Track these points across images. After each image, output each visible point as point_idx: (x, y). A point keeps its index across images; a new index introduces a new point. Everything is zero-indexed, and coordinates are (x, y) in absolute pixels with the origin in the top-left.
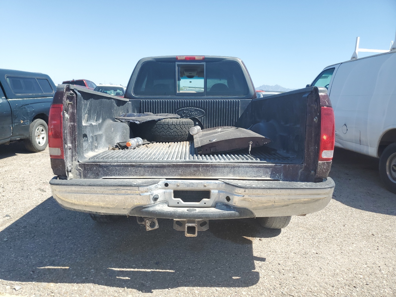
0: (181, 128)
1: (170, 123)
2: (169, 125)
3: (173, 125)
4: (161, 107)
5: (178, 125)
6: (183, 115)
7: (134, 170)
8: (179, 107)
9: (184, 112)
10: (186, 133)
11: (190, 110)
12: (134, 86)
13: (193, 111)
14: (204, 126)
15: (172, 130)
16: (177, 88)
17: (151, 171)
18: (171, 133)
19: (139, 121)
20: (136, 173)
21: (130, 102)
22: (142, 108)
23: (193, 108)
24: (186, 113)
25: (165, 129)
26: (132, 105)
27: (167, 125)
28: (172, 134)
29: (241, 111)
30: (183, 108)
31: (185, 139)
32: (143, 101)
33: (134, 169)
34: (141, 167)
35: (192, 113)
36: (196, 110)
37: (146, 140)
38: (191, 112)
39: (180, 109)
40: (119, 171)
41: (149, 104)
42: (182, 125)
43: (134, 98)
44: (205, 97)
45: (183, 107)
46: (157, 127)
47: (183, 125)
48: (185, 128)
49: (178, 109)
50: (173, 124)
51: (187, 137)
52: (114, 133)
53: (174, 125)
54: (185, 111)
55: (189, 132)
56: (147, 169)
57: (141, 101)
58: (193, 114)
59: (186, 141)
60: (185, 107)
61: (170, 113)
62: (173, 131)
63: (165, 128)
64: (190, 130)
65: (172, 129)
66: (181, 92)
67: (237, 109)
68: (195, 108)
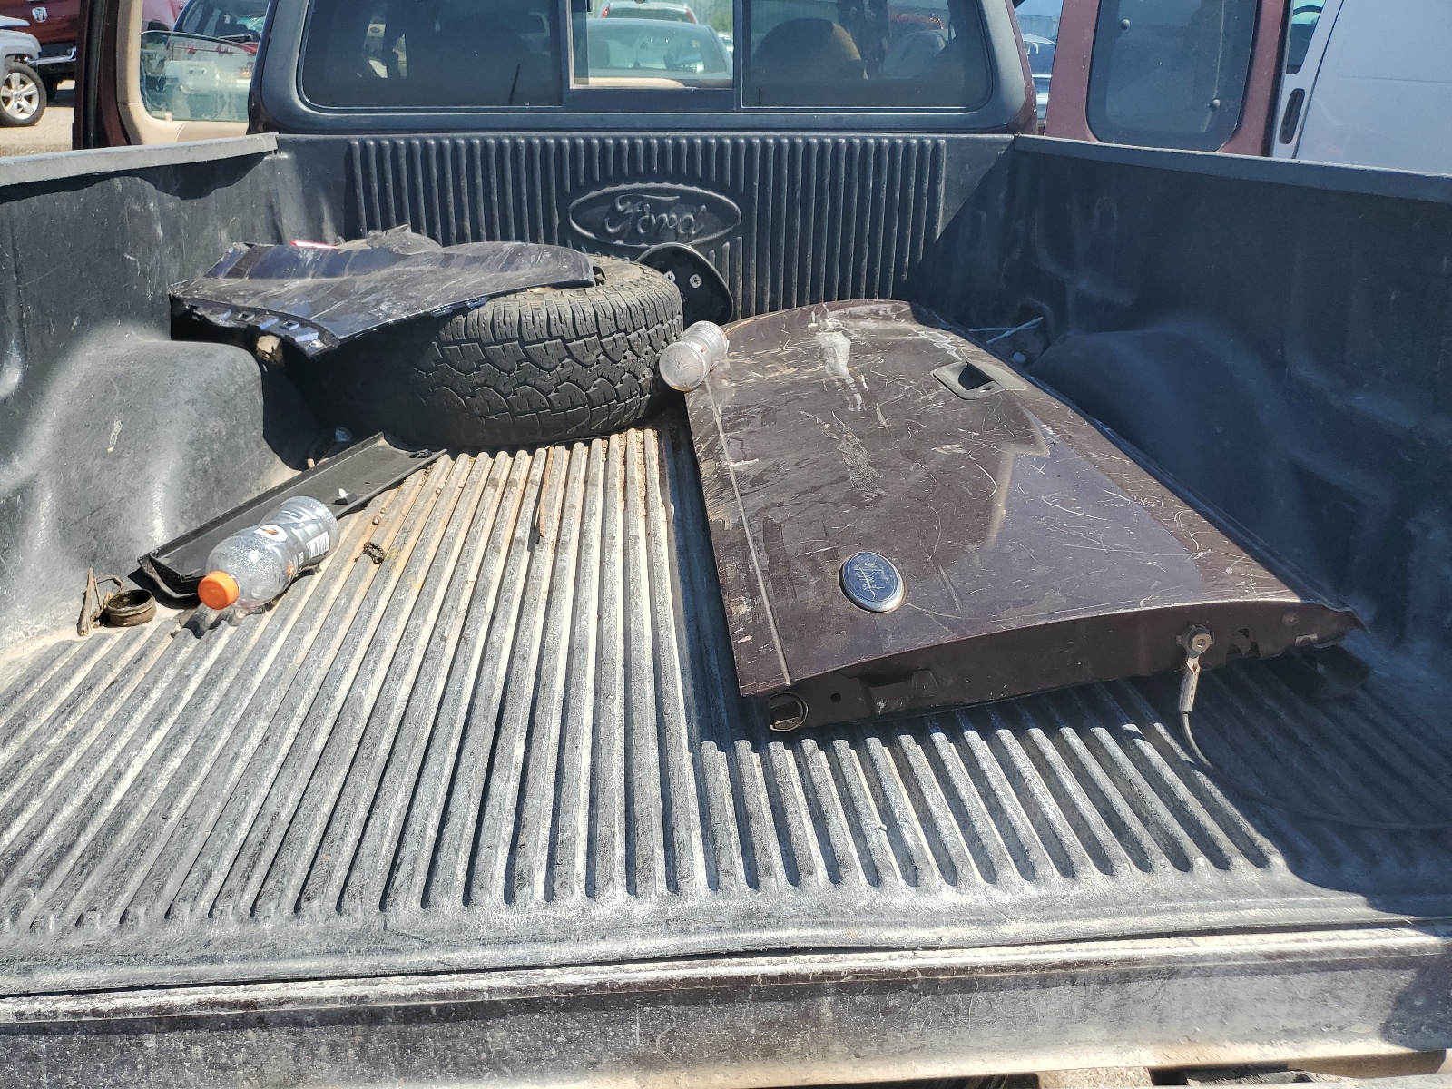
0: (605, 353)
1: (531, 326)
2: (527, 339)
3: (551, 338)
4: (479, 181)
5: (586, 336)
6: (611, 230)
7: (198, 1051)
8: (583, 181)
9: (619, 212)
10: (638, 379)
11: (651, 201)
12: (304, 49)
13: (667, 208)
14: (735, 298)
15: (549, 371)
16: (567, 61)
17: (361, 1046)
18: (546, 394)
19: (322, 334)
20: (224, 1068)
21: (284, 156)
22: (360, 192)
23: (667, 185)
24: (629, 221)
25: (501, 370)
26: (301, 171)
27: (515, 340)
28: (548, 399)
29: (945, 203)
30: (608, 189)
31: (636, 414)
32: (365, 147)
33: (193, 1043)
34: (262, 1023)
35: (662, 220)
36: (687, 199)
37: (382, 442)
38: (658, 208)
39: (594, 193)
40: (53, 1069)
41: (403, 161)
42: (611, 334)
43: (305, 125)
44: (741, 115)
45: (607, 181)
46: (445, 359)
47: (618, 331)
48: (631, 349)
49: (578, 190)
50: (554, 333)
51: (644, 406)
52: (125, 462)
53: (562, 338)
54: (620, 207)
55: (656, 371)
56: (322, 1039)
57: (350, 147)
58: (671, 221)
59: (640, 425)
60: (620, 178)
61: (534, 240)
62: (550, 378)
63: (503, 363)
64: (662, 355)
65: (547, 366)
66: (595, 82)
67: (924, 195)
68: (681, 186)
